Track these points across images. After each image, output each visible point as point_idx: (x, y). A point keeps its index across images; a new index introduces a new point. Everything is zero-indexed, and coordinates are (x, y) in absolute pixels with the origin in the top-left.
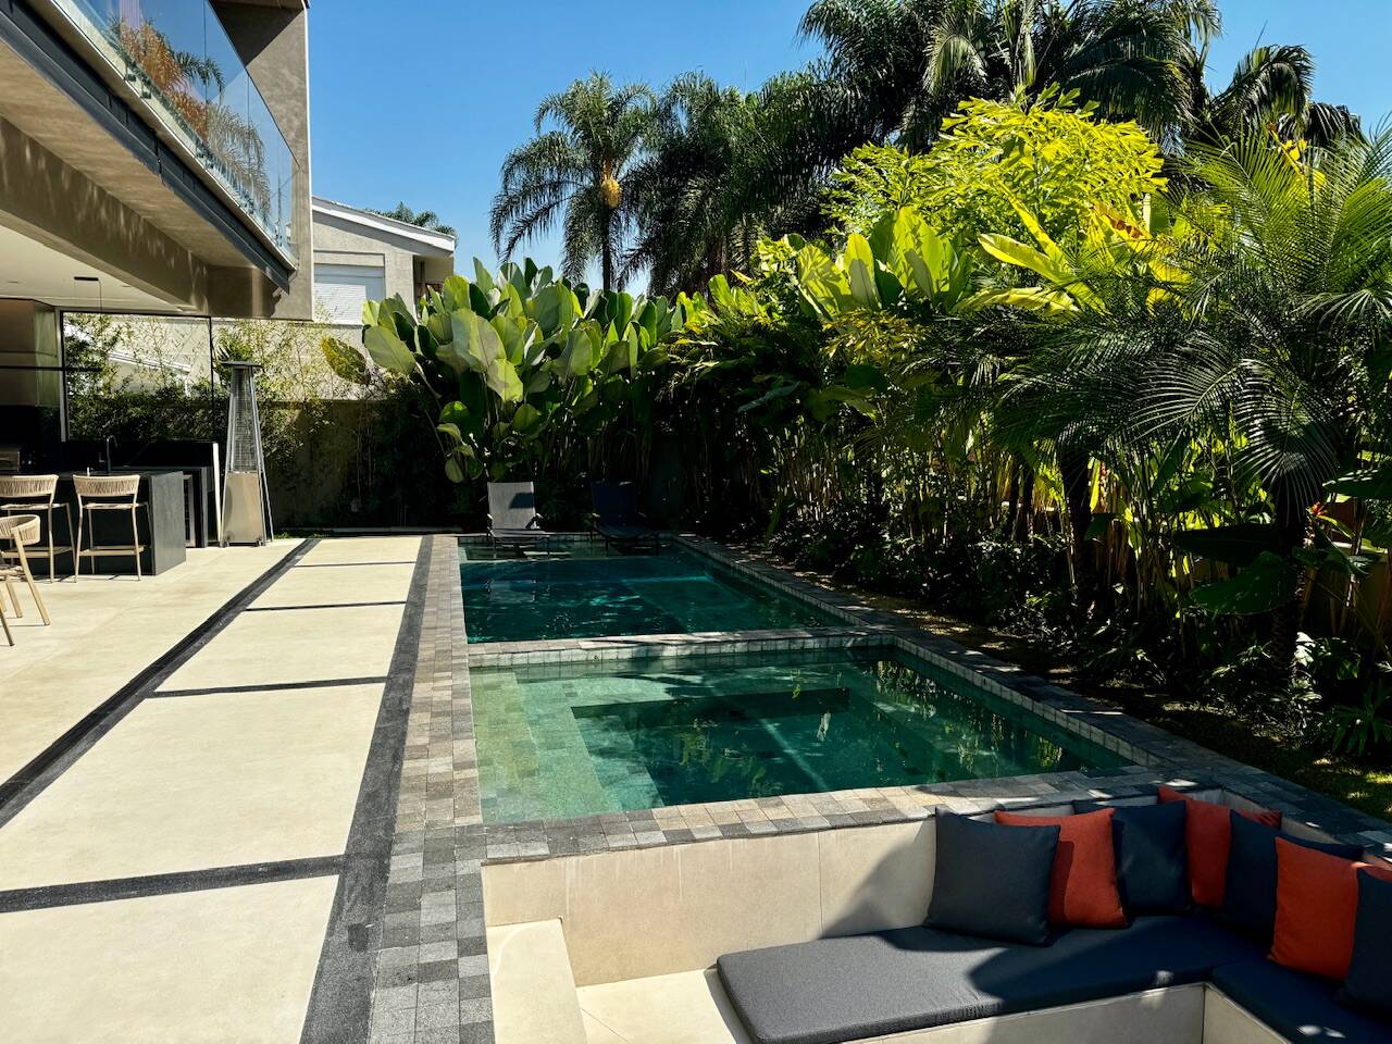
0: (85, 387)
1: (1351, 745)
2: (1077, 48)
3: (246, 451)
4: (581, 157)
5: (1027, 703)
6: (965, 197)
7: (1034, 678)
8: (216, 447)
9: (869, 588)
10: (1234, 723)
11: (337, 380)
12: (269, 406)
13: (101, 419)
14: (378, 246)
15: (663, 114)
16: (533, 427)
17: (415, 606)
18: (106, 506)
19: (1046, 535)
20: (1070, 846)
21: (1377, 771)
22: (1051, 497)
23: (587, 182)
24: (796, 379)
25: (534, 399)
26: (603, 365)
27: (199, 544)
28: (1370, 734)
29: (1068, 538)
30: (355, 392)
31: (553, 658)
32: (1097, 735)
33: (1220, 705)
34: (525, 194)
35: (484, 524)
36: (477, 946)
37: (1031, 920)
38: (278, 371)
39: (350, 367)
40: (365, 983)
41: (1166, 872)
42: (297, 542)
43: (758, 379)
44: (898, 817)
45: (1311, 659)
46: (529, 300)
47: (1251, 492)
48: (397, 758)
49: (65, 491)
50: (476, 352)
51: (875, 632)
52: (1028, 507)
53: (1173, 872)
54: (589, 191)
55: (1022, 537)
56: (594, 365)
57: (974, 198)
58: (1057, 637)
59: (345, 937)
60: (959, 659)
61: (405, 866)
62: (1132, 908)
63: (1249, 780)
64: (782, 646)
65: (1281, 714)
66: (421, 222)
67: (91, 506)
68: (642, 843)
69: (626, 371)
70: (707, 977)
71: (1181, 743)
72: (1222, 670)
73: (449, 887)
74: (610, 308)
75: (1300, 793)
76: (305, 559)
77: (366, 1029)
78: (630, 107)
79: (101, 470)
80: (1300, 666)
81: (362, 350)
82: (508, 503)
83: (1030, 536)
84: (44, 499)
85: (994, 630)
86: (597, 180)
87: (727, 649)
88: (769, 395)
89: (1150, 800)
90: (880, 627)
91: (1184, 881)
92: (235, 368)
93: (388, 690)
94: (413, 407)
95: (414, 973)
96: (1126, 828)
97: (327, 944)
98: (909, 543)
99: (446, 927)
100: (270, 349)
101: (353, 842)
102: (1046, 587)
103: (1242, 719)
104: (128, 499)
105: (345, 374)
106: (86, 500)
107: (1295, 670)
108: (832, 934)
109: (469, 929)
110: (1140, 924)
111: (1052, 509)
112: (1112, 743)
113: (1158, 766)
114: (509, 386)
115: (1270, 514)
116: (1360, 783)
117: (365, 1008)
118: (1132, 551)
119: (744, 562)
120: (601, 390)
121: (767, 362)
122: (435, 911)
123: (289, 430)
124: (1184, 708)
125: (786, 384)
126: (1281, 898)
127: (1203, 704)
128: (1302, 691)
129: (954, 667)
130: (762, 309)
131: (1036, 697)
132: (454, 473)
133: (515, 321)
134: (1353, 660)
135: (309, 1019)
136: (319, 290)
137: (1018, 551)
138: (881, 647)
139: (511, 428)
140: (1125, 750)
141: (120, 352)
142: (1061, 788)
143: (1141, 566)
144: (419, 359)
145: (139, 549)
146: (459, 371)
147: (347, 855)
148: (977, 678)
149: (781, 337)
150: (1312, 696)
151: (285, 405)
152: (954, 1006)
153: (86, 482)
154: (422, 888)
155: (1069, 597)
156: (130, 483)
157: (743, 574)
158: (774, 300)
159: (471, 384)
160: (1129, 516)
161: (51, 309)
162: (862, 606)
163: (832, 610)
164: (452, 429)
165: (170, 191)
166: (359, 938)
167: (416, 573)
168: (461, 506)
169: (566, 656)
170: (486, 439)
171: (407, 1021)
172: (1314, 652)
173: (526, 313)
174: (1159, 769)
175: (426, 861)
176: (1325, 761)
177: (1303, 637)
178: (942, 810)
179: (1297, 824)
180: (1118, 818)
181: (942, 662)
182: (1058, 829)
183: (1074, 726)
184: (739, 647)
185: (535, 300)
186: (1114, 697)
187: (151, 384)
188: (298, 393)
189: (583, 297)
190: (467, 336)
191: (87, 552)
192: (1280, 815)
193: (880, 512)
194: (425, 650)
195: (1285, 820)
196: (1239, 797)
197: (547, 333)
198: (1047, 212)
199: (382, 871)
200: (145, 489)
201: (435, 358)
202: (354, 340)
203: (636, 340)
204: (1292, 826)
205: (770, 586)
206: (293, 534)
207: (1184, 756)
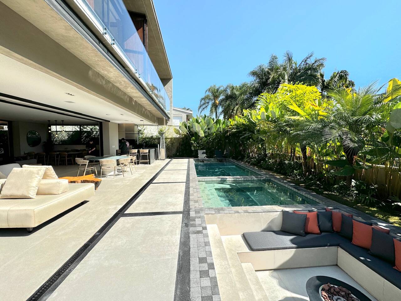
0: (141, 136)
1: (366, 202)
2: (299, 74)
3: (163, 146)
4: (212, 98)
5: (297, 191)
6: (281, 101)
7: (297, 186)
8: (158, 145)
9: (264, 169)
10: (339, 196)
11: (176, 134)
12: (166, 138)
13: (143, 141)
14: (181, 113)
15: (225, 90)
16: (205, 141)
17: (188, 170)
18: (144, 154)
19: (298, 160)
20: (309, 218)
21: (371, 207)
22: (299, 153)
23: (213, 102)
24: (250, 132)
25: (206, 137)
26: (217, 131)
27: (156, 160)
28: (370, 200)
29: (302, 161)
30: (178, 136)
31: (211, 180)
32: (311, 198)
33: (335, 193)
34: (203, 104)
35: (197, 157)
36: (205, 228)
37: (302, 231)
38: (167, 133)
39: (178, 132)
40: (188, 233)
41: (328, 225)
42: (170, 159)
43: (243, 133)
44: (275, 211)
45: (355, 185)
46: (205, 121)
47: (341, 153)
48: (189, 195)
49: (139, 152)
50: (197, 129)
51: (267, 177)
52: (294, 155)
53: (330, 224)
54: (214, 103)
55: (293, 160)
56: (215, 131)
57: (283, 101)
58: (300, 178)
59: (184, 225)
60: (283, 182)
61: (192, 214)
62: (321, 231)
63: (344, 208)
64: (250, 179)
65: (349, 195)
66: (188, 110)
67: (142, 154)
68: (230, 213)
69: (220, 132)
70: (242, 236)
71: (329, 200)
72: (336, 186)
73: (200, 218)
74: (218, 122)
75: (356, 211)
76: (171, 162)
77: (189, 241)
78: (220, 89)
79: (143, 149)
80: (352, 186)
81: (179, 130)
82: (201, 153)
83: (295, 160)
84: (136, 153)
85: (288, 177)
86: (215, 101)
87: (240, 179)
88: (245, 135)
89: (324, 211)
90: (268, 176)
91: (332, 226)
92: (161, 133)
93: (186, 184)
94: (187, 138)
95: (196, 232)
96: (320, 215)
97: (182, 226)
98: (271, 161)
99: (200, 225)
100: (166, 130)
101: (184, 209)
102: (298, 169)
103: (340, 195)
104: (147, 153)
105: (177, 133)
106: (141, 153)
107: (351, 187)
108: (263, 231)
109: (204, 225)
110: (323, 234)
111: (299, 155)
112: (314, 199)
113: (325, 204)
114: (202, 134)
115: (345, 157)
116: (368, 210)
117: (189, 237)
118: (315, 164)
119: (242, 164)
120: (216, 135)
121: (245, 130)
122: (198, 221)
123: (169, 142)
124: (328, 193)
125: (248, 133)
126: (354, 232)
127: (332, 192)
128: (353, 191)
129: (282, 184)
130: (244, 121)
131: (298, 190)
132: (193, 148)
133: (203, 124)
134: (364, 185)
135: (181, 238)
136: (174, 120)
137: (292, 163)
138: (268, 180)
139: (202, 141)
140: (317, 201)
141: (145, 131)
142: (306, 207)
143: (317, 166)
144: (188, 131)
145: (148, 161)
146: (194, 132)
147: (183, 211)
148: (287, 186)
149: (248, 126)
150: (356, 192)
151: (168, 138)
152: (288, 246)
153: (141, 150)
154: (195, 217)
155: (303, 171)
156: (147, 151)
157: (241, 166)
158: (246, 120)
159: (196, 134)
160: (314, 157)
161: (137, 125)
162: (264, 172)
163: (258, 173)
164: (193, 142)
165: (154, 107)
166: (187, 225)
167: (188, 165)
168: (194, 154)
169: (213, 180)
170: (198, 143)
171: (196, 240)
172: (356, 184)
173: (204, 123)
174: (325, 205)
175: (195, 213)
176: (359, 205)
177: (353, 180)
178: (284, 210)
179: (356, 217)
180: (318, 214)
181: (279, 182)
182: (307, 215)
183: (307, 195)
184: (242, 179)
185: (206, 121)
186: (314, 190)
187: (150, 136)
188: (170, 137)
189: (213, 120)
190: (195, 127)
191: (141, 161)
192: (353, 215)
193: (266, 155)
194: (191, 178)
195: (353, 216)
196: (343, 211)
197: (208, 126)
198: (297, 103)
199: (189, 214)
200: (149, 151)
201: (190, 131)
202: (178, 128)
203: (222, 127)
204: (355, 217)
205: (246, 168)
206: (169, 158)
207: (330, 202)
